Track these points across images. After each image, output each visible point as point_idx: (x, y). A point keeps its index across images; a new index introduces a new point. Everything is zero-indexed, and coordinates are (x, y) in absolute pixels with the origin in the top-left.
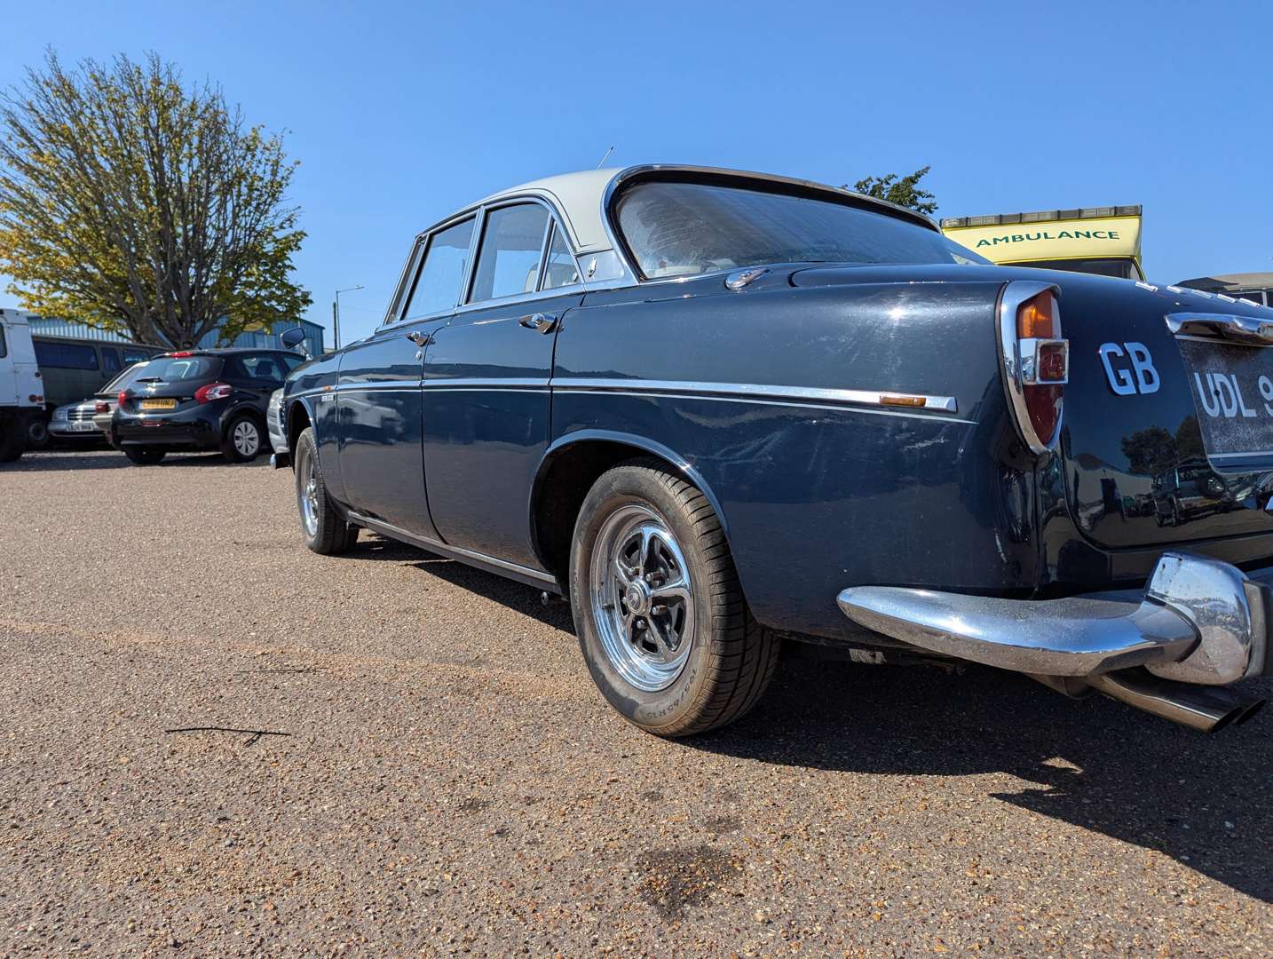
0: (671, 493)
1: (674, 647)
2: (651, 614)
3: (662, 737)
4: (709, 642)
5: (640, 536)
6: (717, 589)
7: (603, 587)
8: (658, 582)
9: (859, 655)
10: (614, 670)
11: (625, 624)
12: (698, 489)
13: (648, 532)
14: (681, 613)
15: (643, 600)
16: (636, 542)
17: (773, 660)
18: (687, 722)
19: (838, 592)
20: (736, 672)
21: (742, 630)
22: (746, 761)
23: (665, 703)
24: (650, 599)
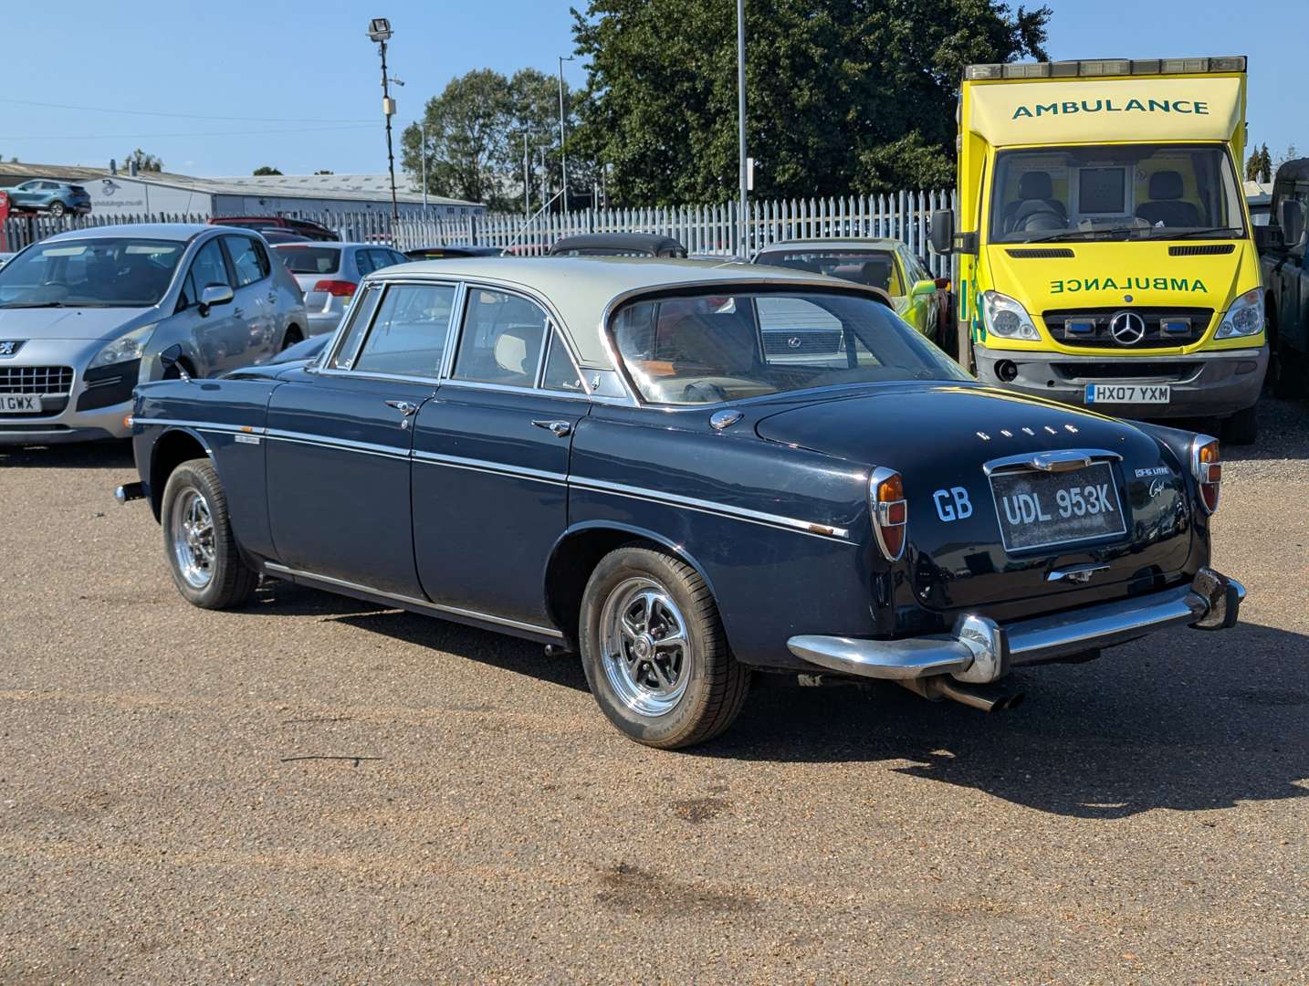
0: (673, 571)
1: (673, 683)
2: (655, 658)
3: (665, 750)
4: (703, 676)
5: (644, 600)
6: (709, 639)
7: (610, 640)
8: (659, 635)
9: (804, 680)
10: (622, 704)
11: (630, 667)
12: (693, 568)
13: (651, 597)
14: (679, 658)
15: (649, 648)
16: (640, 605)
17: (746, 688)
18: (686, 734)
19: (788, 639)
20: (721, 696)
21: (725, 667)
22: (728, 760)
23: (669, 723)
24: (654, 648)
